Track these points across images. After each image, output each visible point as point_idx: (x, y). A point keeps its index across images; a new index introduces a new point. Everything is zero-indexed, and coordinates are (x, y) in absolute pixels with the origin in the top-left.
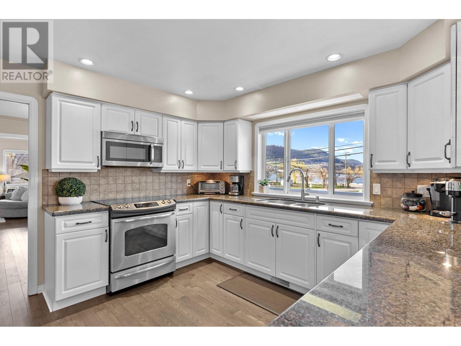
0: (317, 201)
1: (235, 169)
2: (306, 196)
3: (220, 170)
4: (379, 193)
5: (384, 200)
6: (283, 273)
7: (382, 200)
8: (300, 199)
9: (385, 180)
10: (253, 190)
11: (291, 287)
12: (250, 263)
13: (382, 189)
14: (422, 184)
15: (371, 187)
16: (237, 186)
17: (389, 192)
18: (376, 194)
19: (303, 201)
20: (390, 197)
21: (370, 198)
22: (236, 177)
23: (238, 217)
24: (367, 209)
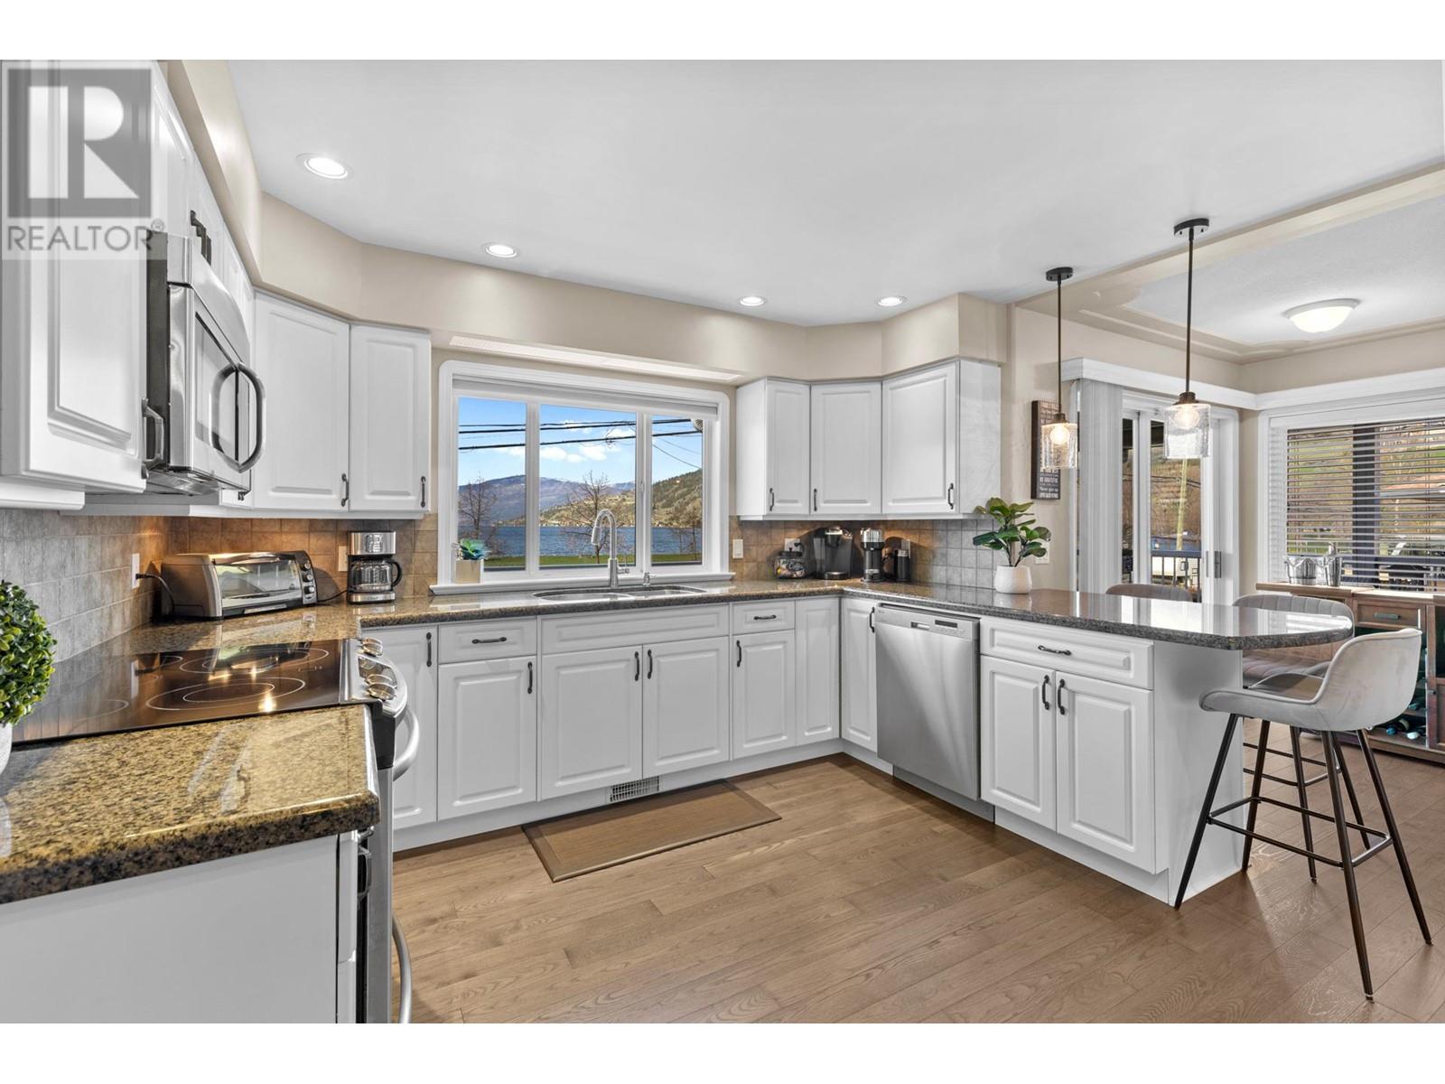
0: (647, 585)
1: (420, 508)
2: (620, 577)
3: (338, 507)
4: (742, 556)
5: (747, 567)
6: (663, 758)
7: (745, 568)
8: (607, 584)
9: (749, 532)
10: (435, 576)
11: (665, 787)
12: (560, 783)
13: (746, 549)
14: (790, 538)
15: (731, 545)
16: (388, 568)
17: (754, 551)
18: (737, 557)
19: (614, 587)
20: (754, 561)
21: (730, 565)
22: (388, 534)
23: (511, 659)
24: (724, 586)
